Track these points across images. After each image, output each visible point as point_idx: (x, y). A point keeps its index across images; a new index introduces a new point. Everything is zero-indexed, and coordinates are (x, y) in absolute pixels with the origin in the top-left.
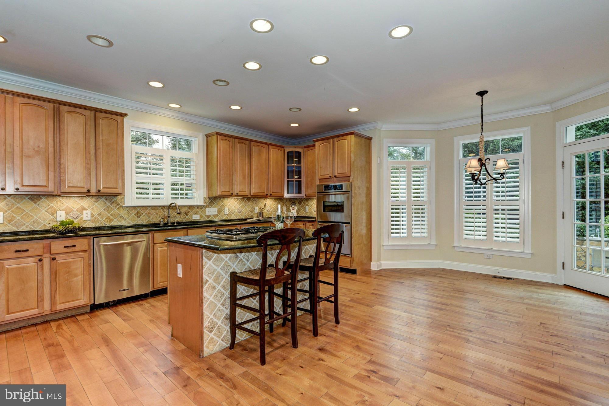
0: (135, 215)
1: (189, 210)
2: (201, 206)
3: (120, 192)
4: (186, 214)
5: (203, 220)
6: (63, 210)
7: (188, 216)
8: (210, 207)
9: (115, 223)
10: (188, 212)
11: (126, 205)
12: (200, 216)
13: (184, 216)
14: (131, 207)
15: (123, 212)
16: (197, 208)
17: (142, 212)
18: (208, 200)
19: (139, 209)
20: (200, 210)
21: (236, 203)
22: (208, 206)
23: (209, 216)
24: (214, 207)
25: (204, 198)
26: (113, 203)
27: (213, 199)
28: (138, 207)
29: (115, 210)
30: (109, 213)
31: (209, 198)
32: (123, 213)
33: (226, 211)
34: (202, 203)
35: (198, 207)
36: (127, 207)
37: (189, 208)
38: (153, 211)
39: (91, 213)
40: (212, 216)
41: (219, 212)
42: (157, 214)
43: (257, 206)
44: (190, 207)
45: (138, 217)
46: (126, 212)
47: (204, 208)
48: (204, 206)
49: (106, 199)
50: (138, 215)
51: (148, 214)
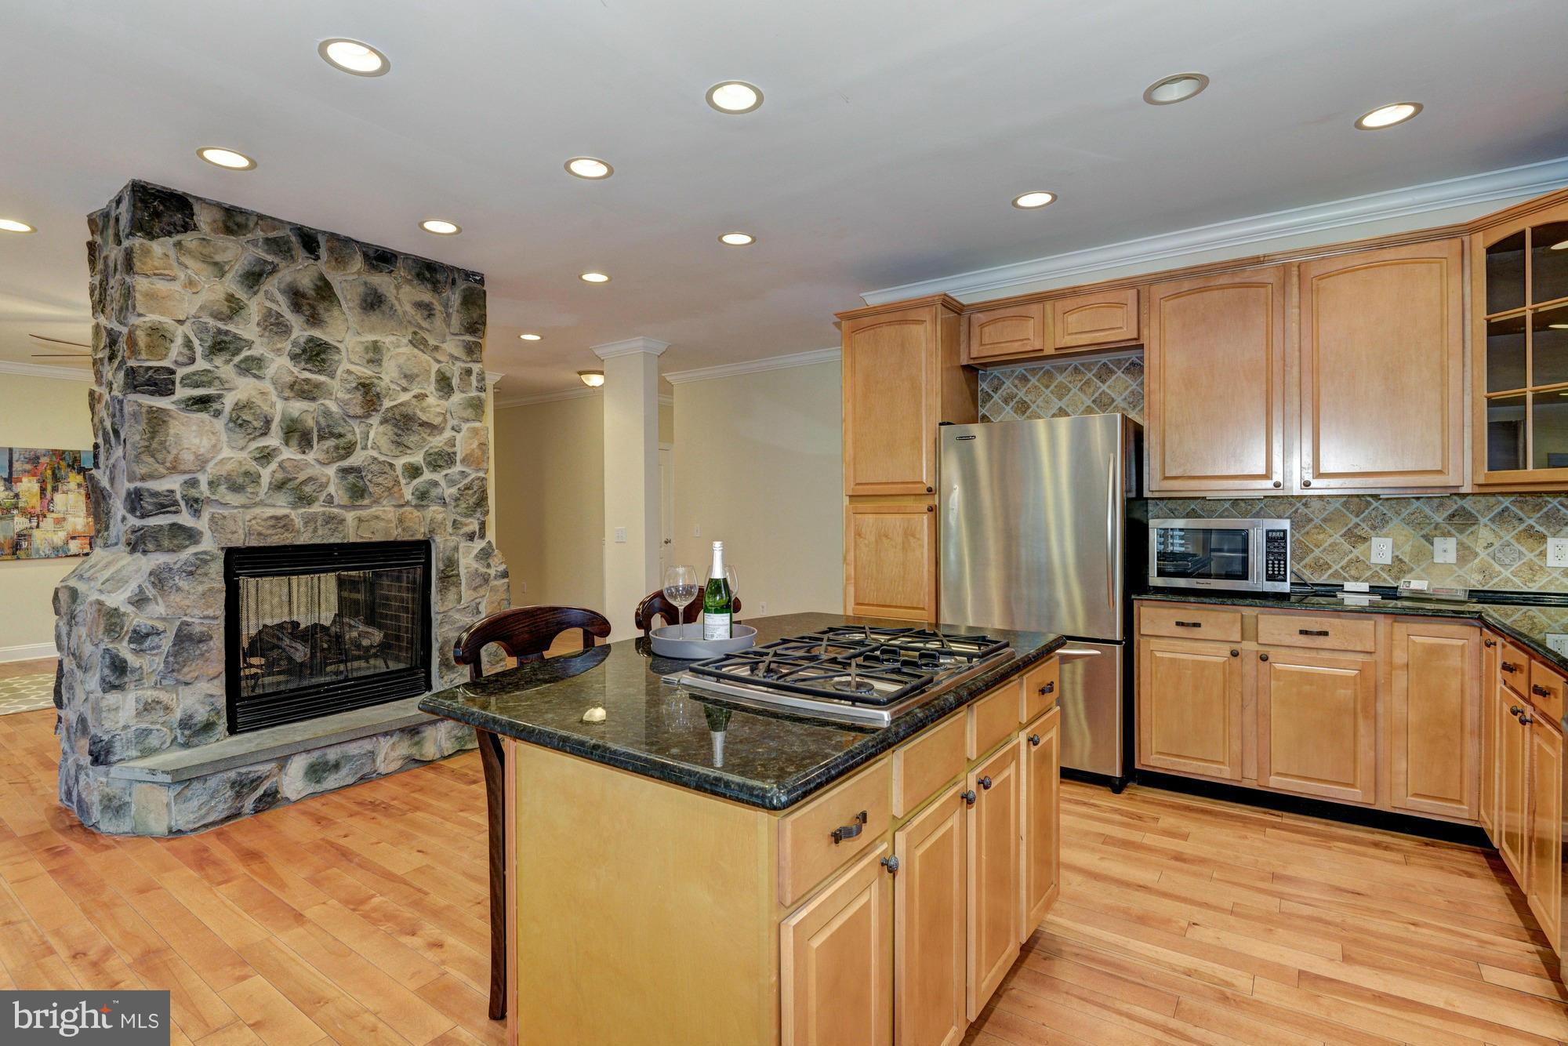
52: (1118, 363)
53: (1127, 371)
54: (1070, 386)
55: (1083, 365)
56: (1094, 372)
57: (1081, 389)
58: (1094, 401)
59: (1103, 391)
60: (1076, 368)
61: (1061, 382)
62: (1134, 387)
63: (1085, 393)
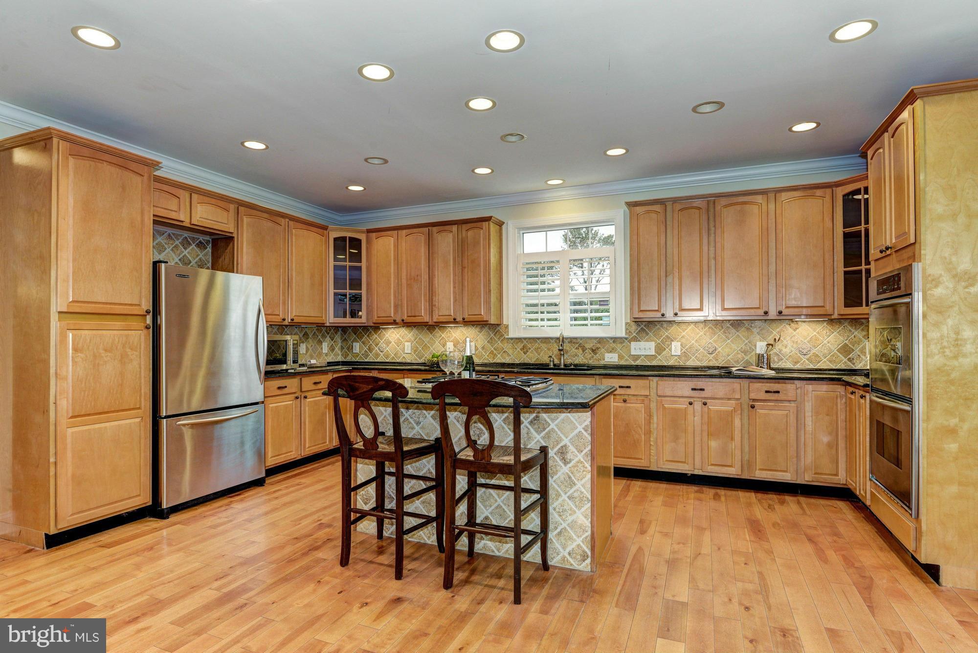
0: (521, 349)
1: (599, 345)
2: (621, 338)
3: (485, 320)
4: (594, 351)
5: (625, 364)
6: (452, 341)
7: (598, 355)
8: (639, 341)
9: (499, 359)
10: (598, 348)
11: (511, 335)
12: (619, 356)
13: (590, 355)
14: (516, 339)
15: (507, 345)
16: (614, 342)
17: (529, 346)
18: (634, 327)
19: (525, 342)
20: (619, 345)
21: (702, 333)
22: (635, 339)
23: (637, 357)
24: (647, 341)
25: (627, 324)
26: (496, 333)
27: (645, 326)
28: (525, 339)
29: (499, 342)
30: (492, 346)
31: (637, 322)
32: (507, 347)
33: (676, 348)
34: (622, 333)
35: (615, 340)
36: (512, 339)
37: (599, 343)
38: (544, 346)
39: (476, 346)
40: (642, 357)
41: (659, 349)
42: (549, 349)
43: (764, 339)
44: (600, 340)
45: (525, 353)
46: (510, 346)
47: (626, 341)
48: (626, 339)
49: (490, 329)
50: (525, 350)
51: (537, 350)
52: (193, 239)
53: (198, 245)
54: (166, 246)
55: (174, 234)
56: (180, 241)
57: (172, 250)
58: (180, 260)
59: (185, 255)
60: (169, 235)
61: (160, 242)
62: (201, 256)
63: (175, 253)
